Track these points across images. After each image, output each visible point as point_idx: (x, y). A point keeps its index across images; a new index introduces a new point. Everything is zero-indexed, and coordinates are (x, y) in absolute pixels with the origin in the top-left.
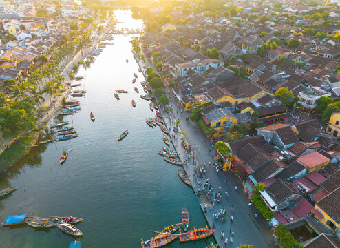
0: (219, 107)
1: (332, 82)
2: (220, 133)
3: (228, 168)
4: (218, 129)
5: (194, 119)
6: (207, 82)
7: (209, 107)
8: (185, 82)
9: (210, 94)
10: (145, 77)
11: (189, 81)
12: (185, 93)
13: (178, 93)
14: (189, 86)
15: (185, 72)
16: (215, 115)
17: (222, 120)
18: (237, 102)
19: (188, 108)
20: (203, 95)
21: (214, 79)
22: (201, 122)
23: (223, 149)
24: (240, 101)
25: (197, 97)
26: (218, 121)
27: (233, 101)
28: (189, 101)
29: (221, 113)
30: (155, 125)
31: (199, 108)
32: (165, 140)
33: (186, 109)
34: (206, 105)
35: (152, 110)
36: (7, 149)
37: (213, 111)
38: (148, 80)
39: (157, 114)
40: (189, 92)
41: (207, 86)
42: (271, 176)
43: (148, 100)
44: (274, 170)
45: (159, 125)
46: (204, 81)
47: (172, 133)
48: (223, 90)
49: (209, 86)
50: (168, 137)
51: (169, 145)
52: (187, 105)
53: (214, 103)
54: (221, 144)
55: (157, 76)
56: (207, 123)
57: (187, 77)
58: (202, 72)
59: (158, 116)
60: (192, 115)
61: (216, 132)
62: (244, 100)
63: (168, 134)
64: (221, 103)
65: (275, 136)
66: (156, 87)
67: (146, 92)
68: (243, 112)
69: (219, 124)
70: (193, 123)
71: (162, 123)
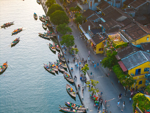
0: (139, 49)
2: (140, 83)
4: (138, 77)
5: (106, 64)
6: (124, 18)
7: (127, 49)
8: (95, 17)
9: (128, 33)
10: (45, 11)
11: (101, 15)
12: (95, 31)
13: (86, 30)
14: (100, 22)
15: (97, 4)
16: (135, 60)
17: (142, 67)
19: (100, 50)
20: (118, 34)
21: (133, 13)
22: (116, 69)
23: (143, 103)
25: (111, 36)
26: (138, 68)
28: (101, 40)
29: (142, 56)
30: (57, 72)
31: (113, 50)
32: (69, 91)
33: (97, 51)
34: (122, 47)
35: (54, 52)
37: (132, 55)
38: (48, 14)
39: (60, 57)
40: (100, 30)
41: (123, 22)
43: (48, 39)
45: (62, 72)
46: (121, 15)
47: (78, 82)
48: (144, 28)
49: (126, 23)
50: (73, 88)
51: (74, 98)
52: (99, 46)
53: (133, 44)
54: (141, 97)
55: (60, 8)
56: (124, 70)
57: (98, 11)
58: (118, 5)
59: (60, 61)
60: (105, 59)
61: (134, 81)
63: (73, 83)
64: (142, 44)
66: (58, 23)
67: (45, 29)
69: (138, 71)
70: (106, 70)
71: (66, 69)
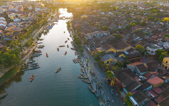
0: (108, 54)
1: (163, 42)
2: (109, 67)
3: (113, 84)
4: (108, 64)
5: (95, 59)
6: (102, 42)
7: (103, 54)
8: (92, 42)
9: (104, 48)
10: (73, 39)
11: (94, 41)
12: (91, 47)
13: (88, 47)
14: (93, 44)
15: (92, 37)
16: (106, 58)
17: (110, 60)
18: (117, 52)
19: (93, 54)
20: (100, 48)
21: (106, 40)
22: (99, 61)
23: (110, 75)
24: (118, 51)
25: (97, 49)
27: (115, 51)
28: (94, 50)
29: (109, 57)
30: (77, 62)
31: (98, 54)
32: (82, 70)
33: (92, 55)
34: (102, 53)
35: (76, 55)
36: (6, 73)
37: (105, 56)
38: (74, 41)
39: (78, 57)
40: (93, 46)
41: (102, 43)
42: (135, 89)
43: (74, 50)
44: (136, 86)
45: (79, 62)
46: (101, 41)
47: (85, 66)
48: (110, 46)
49: (103, 44)
50: (83, 69)
51: (84, 72)
52: (93, 52)
53: (106, 52)
54: (109, 72)
55: (78, 39)
56: (103, 62)
57: (92, 39)
58: (100, 37)
59: (78, 58)
60: (95, 57)
61: (106, 66)
62: (120, 50)
63: (83, 67)
64: (109, 52)
65: (136, 68)
66: (78, 44)
67: (73, 46)
68: (120, 56)
69: (108, 62)
70: (96, 62)
71: (80, 61)
